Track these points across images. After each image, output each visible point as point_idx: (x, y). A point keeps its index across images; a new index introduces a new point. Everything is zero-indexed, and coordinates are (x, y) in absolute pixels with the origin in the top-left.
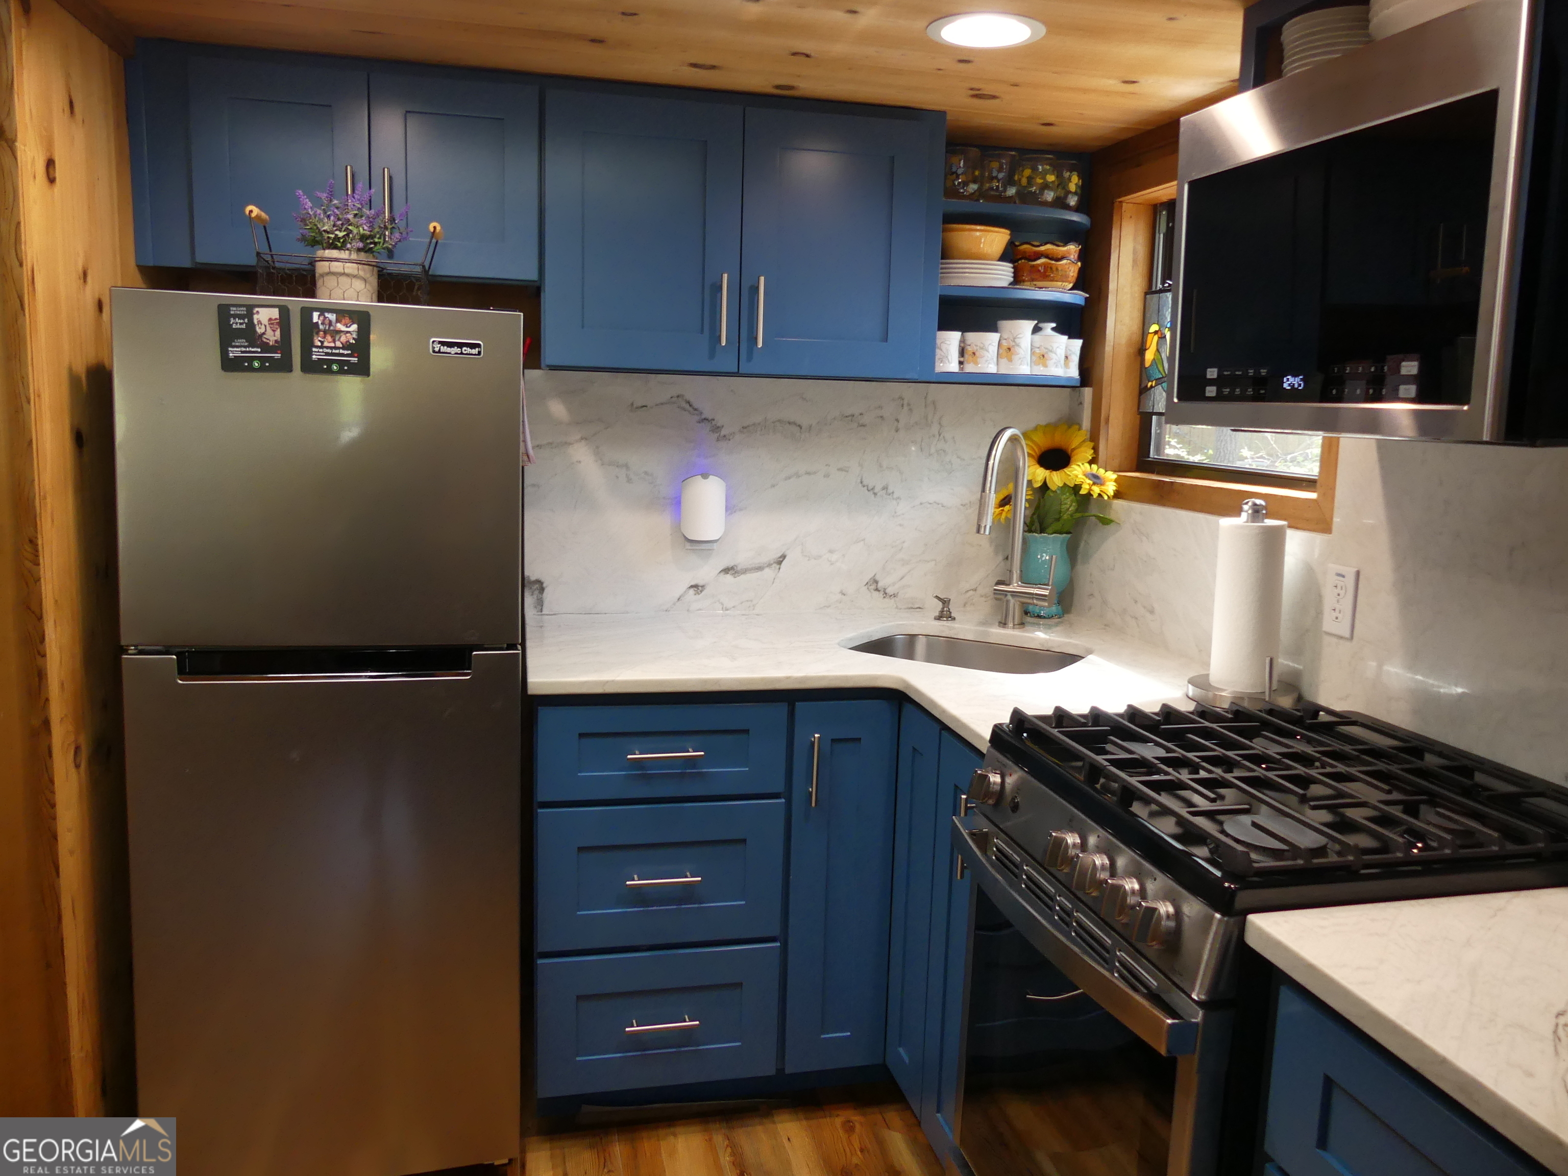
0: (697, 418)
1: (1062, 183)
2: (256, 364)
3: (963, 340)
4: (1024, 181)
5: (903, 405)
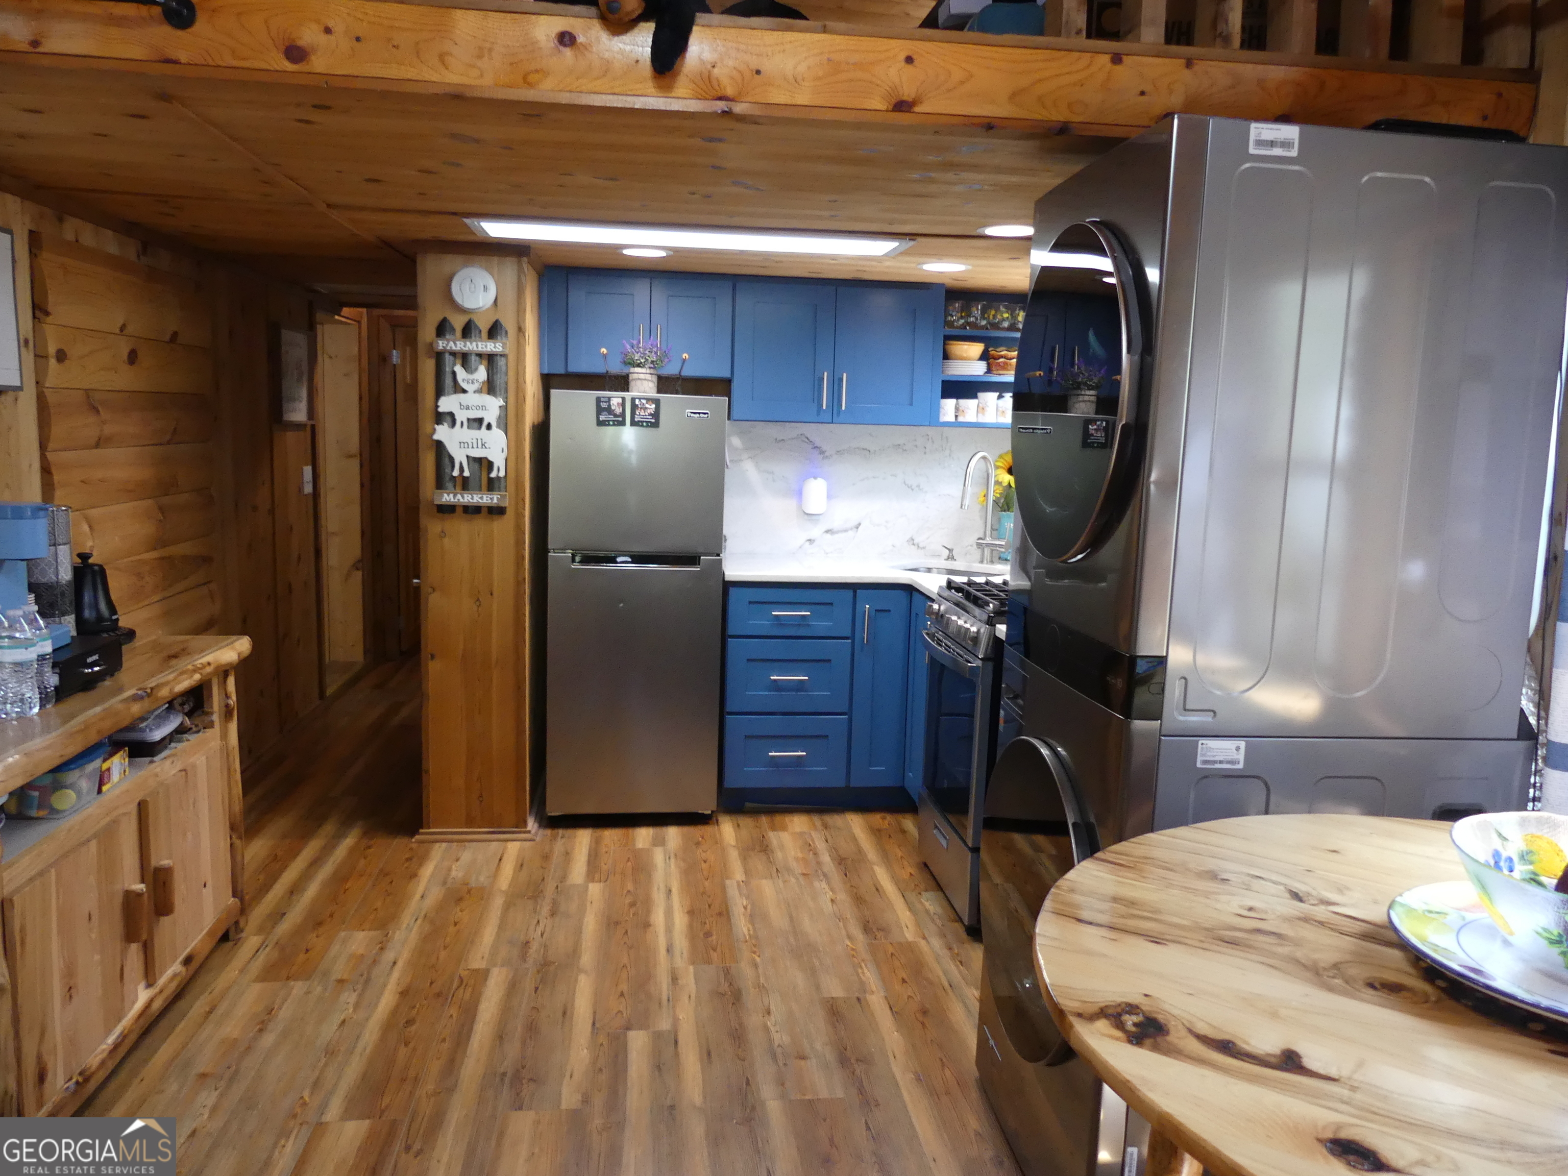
0: (811, 446)
1: (1014, 317)
2: (611, 423)
3: (957, 404)
4: (991, 317)
5: (928, 439)
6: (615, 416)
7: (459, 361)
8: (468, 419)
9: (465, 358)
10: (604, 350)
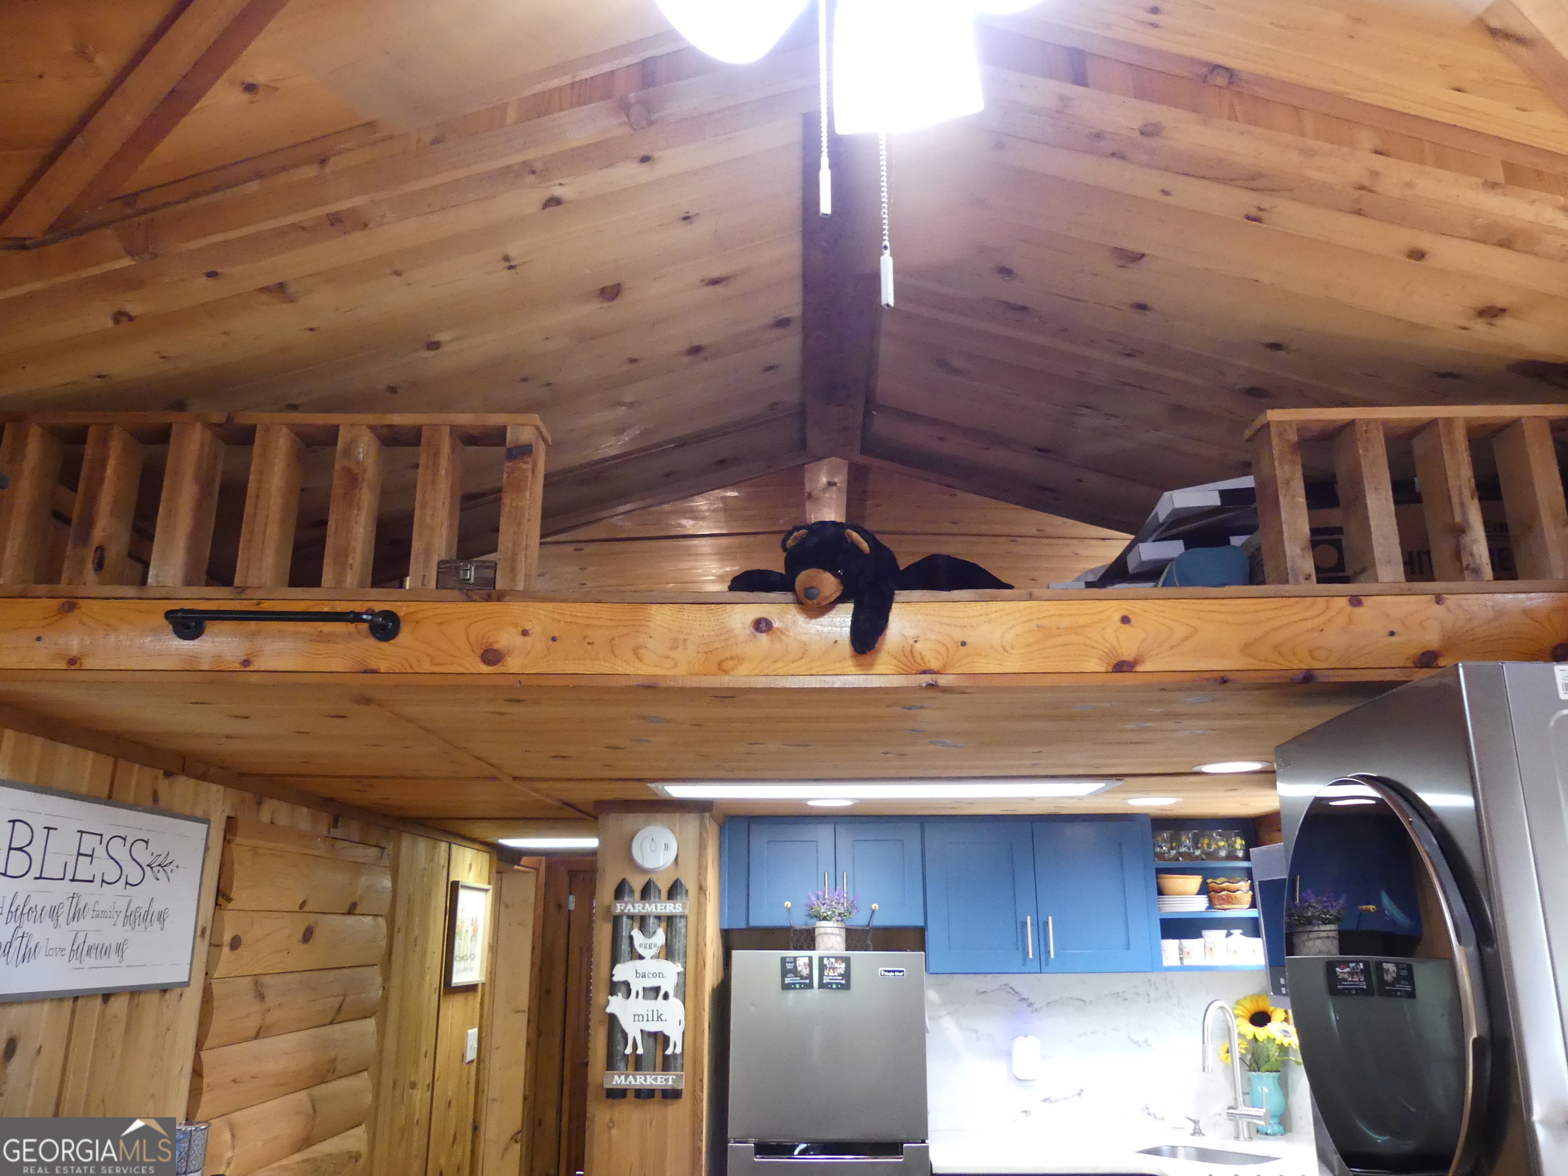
0: (1017, 998)
1: (1232, 846)
2: (797, 986)
3: (1181, 944)
4: (1205, 846)
5: (1151, 985)
6: (802, 978)
7: (636, 925)
8: (644, 989)
9: (642, 921)
10: (788, 904)
